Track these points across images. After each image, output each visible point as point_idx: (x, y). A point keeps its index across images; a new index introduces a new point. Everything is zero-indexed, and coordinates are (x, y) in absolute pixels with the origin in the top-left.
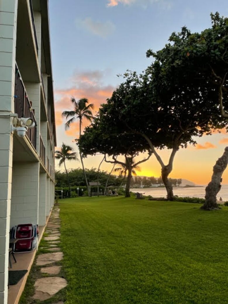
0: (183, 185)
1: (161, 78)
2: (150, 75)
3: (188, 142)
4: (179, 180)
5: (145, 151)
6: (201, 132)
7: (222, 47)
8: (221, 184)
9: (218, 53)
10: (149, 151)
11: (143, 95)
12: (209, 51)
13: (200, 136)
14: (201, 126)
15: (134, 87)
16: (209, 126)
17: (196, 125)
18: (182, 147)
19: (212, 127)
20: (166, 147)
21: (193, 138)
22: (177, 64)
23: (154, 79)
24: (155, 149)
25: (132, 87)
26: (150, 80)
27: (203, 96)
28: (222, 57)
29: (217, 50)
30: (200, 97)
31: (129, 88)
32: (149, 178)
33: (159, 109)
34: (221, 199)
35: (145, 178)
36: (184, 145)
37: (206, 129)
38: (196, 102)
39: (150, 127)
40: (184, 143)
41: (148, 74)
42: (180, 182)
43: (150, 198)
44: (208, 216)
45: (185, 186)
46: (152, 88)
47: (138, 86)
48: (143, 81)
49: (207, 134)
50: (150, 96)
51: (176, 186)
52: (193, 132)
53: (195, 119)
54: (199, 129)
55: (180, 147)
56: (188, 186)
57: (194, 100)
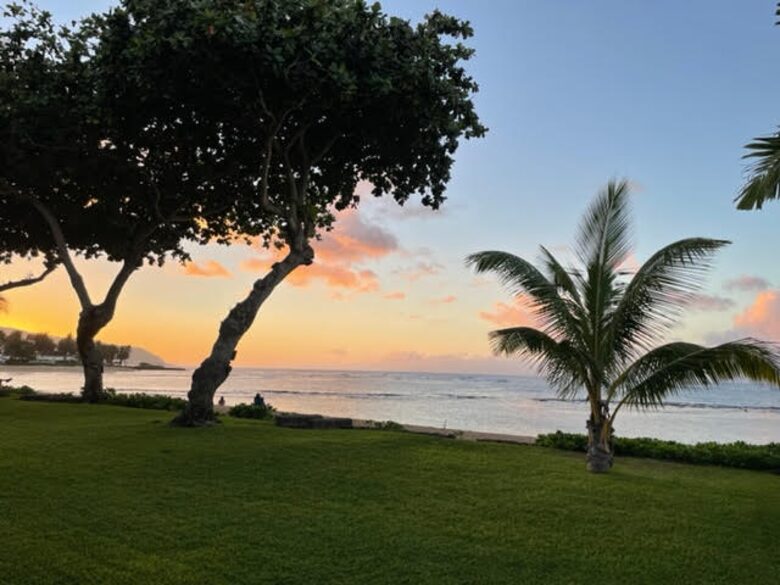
0: (132, 361)
1: (125, 61)
2: (95, 41)
3: (169, 253)
4: (122, 348)
5: (35, 254)
6: (207, 234)
7: (291, 48)
8: (233, 364)
9: (280, 58)
10: (49, 256)
11: (59, 89)
12: (260, 44)
13: (203, 243)
14: (208, 219)
15: (36, 57)
16: (228, 222)
17: (198, 215)
18: (152, 261)
19: (234, 228)
20: (104, 255)
21: (185, 244)
22: (180, 42)
23: (105, 57)
24: (71, 253)
25: (28, 52)
26: (92, 53)
27: (225, 147)
28: (286, 72)
29: (279, 49)
30: (219, 148)
31: (18, 52)
32: (29, 336)
33: (104, 143)
34: (222, 401)
35: (17, 334)
36: (156, 257)
37: (219, 230)
38: (206, 156)
39: (64, 188)
40: (157, 251)
41: (90, 35)
42: (124, 353)
43: (26, 394)
44: (188, 442)
45: (137, 365)
46: (93, 78)
47: (50, 56)
48: (67, 47)
49: (220, 242)
50: (84, 98)
51: (111, 365)
52: (185, 229)
53: (198, 197)
54: (203, 224)
55: (146, 260)
56: (144, 367)
57: (204, 150)
